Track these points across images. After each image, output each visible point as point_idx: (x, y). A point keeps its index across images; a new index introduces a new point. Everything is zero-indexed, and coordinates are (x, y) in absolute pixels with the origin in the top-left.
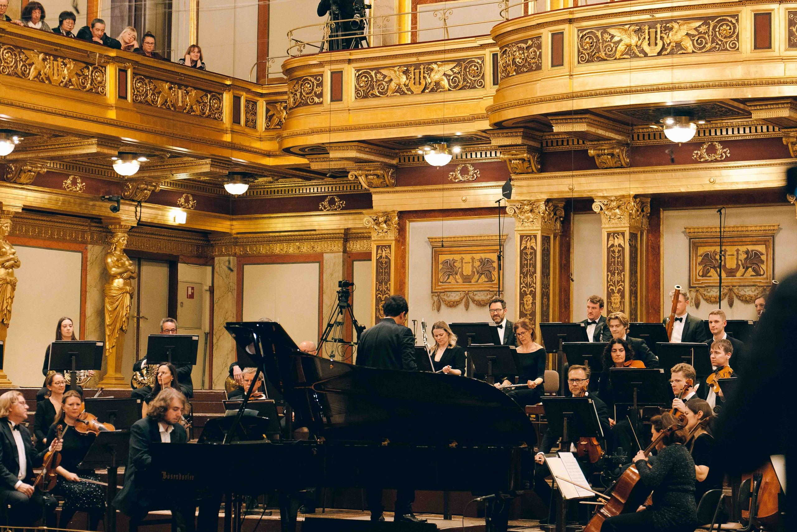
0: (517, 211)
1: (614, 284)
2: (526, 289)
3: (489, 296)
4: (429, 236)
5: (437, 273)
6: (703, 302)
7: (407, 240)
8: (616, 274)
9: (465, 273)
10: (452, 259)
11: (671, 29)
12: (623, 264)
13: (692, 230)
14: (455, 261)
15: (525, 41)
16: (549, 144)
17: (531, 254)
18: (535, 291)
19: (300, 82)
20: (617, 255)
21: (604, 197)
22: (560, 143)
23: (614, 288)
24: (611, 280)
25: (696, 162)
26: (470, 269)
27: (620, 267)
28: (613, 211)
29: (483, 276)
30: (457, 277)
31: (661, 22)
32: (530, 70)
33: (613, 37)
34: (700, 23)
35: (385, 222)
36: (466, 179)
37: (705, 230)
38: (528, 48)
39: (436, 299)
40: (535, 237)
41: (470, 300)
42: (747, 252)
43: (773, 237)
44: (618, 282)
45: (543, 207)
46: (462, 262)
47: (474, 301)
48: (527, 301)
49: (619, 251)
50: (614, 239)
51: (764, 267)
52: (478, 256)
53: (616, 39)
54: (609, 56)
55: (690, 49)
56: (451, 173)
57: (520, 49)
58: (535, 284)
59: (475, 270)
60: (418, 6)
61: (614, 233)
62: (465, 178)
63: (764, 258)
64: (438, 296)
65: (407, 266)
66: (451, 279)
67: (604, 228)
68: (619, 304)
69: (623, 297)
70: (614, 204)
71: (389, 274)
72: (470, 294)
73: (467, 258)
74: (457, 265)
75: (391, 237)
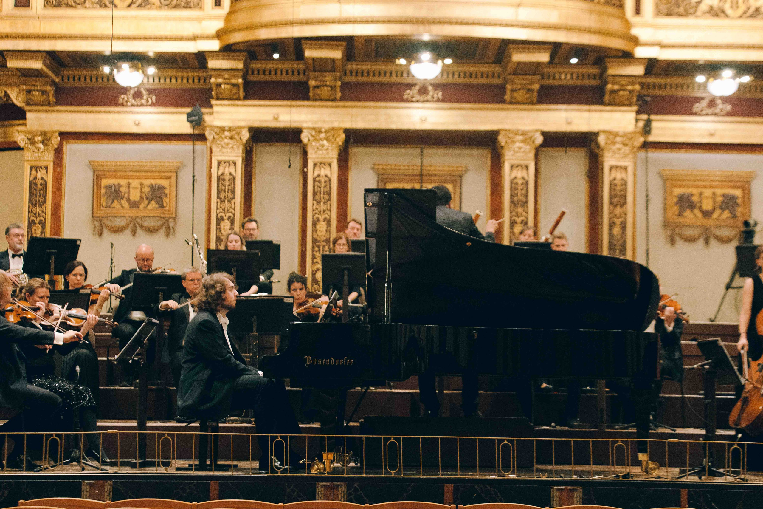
0: (216, 137)
1: (320, 212)
2: (223, 215)
3: (160, 223)
4: (90, 160)
5: (99, 198)
7: (64, 162)
8: (322, 203)
9: (132, 199)
10: (116, 183)
12: (329, 193)
13: (380, 167)
14: (120, 186)
16: (255, 72)
17: (229, 180)
18: (234, 218)
20: (323, 185)
21: (313, 129)
22: (267, 72)
23: (320, 216)
24: (316, 209)
25: (407, 101)
26: (139, 194)
28: (321, 142)
29: (153, 202)
30: (123, 202)
35: (43, 142)
36: (139, 103)
37: (393, 167)
39: (97, 223)
40: (235, 163)
41: (137, 225)
43: (461, 177)
44: (324, 211)
45: (246, 135)
46: (129, 187)
47: (142, 227)
48: (224, 226)
49: (325, 182)
50: (320, 169)
52: (147, 182)
56: (122, 96)
58: (234, 210)
59: (143, 195)
61: (321, 164)
62: (138, 101)
64: (100, 221)
65: (63, 189)
66: (116, 204)
67: (311, 158)
68: (325, 232)
69: (329, 224)
70: (323, 135)
71: (45, 196)
72: (139, 220)
73: (135, 183)
74: (123, 190)
75: (49, 158)
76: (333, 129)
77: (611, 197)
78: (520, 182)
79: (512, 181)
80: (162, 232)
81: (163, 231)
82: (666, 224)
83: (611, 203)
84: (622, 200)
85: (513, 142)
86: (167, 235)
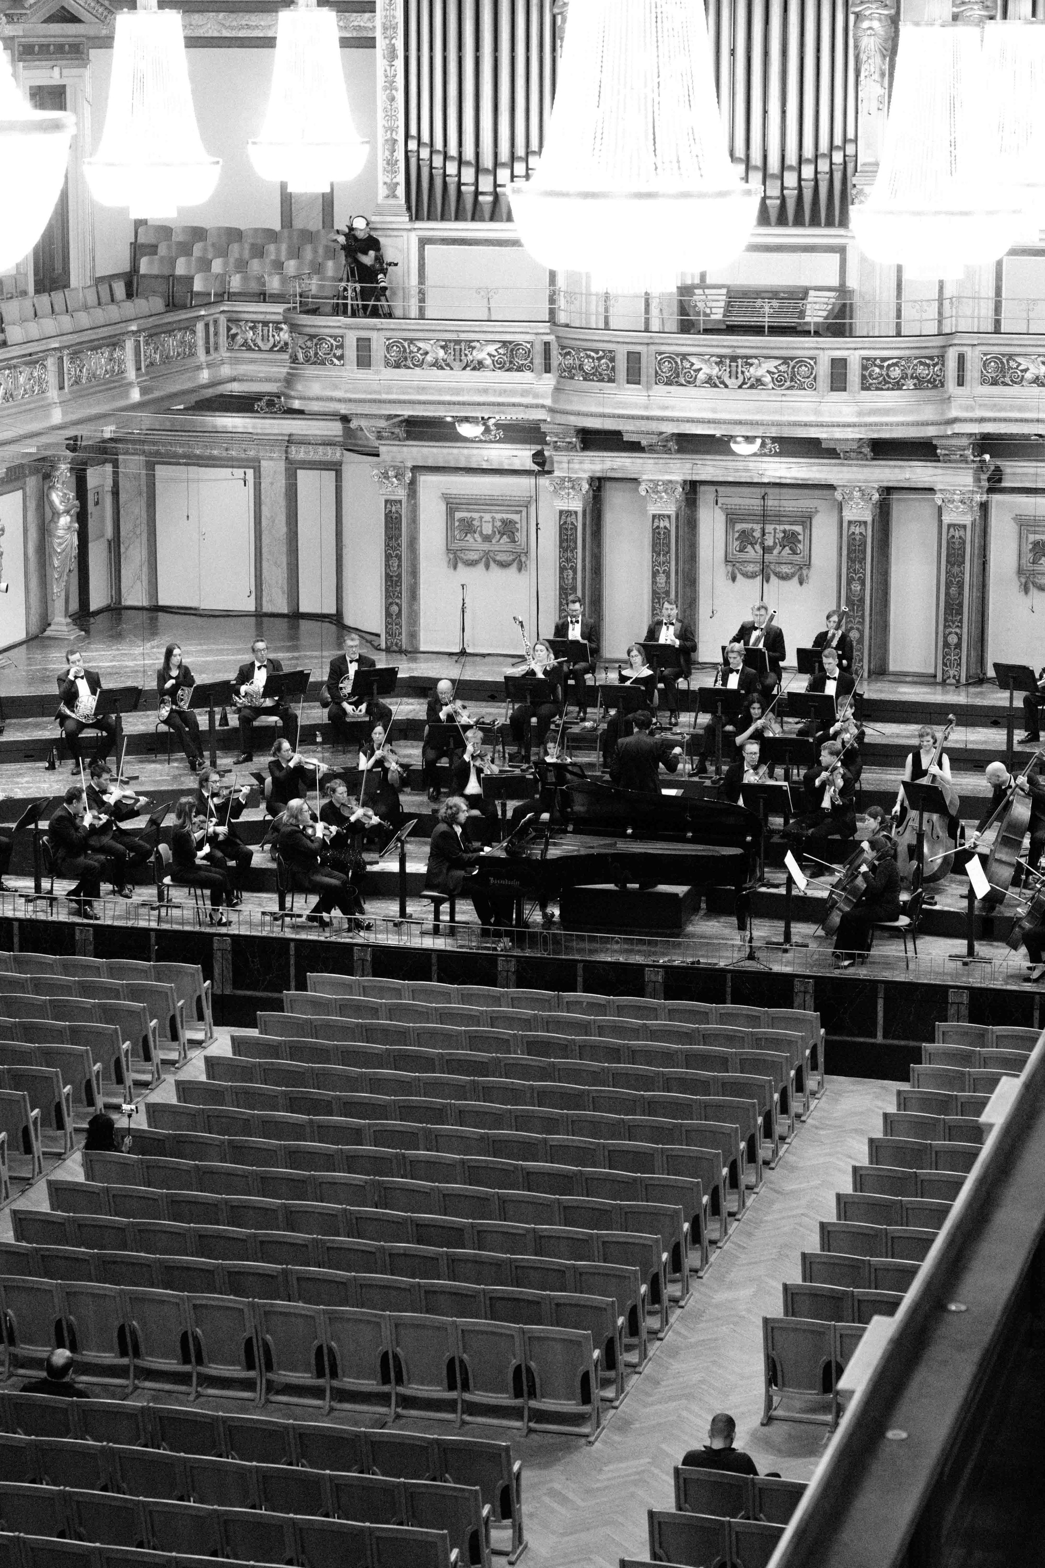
0: (557, 487)
1: (660, 564)
2: (566, 564)
3: (511, 558)
4: (445, 492)
5: (453, 530)
6: (739, 576)
7: (419, 496)
8: (661, 555)
9: (484, 532)
10: (469, 517)
11: (751, 365)
12: (668, 545)
13: (728, 509)
14: (473, 519)
15: (597, 352)
17: (571, 529)
18: (576, 568)
19: (315, 341)
20: (662, 536)
21: (651, 481)
23: (659, 568)
24: (656, 561)
26: (491, 528)
27: (666, 549)
28: (660, 494)
29: (505, 536)
30: (477, 536)
31: (742, 357)
32: (602, 380)
33: (693, 364)
34: (780, 362)
35: (396, 477)
36: (488, 439)
37: (742, 507)
38: (599, 359)
39: (451, 556)
40: (576, 513)
41: (490, 559)
42: (784, 532)
43: (811, 518)
44: (664, 563)
45: (586, 486)
46: (481, 521)
47: (495, 561)
48: (568, 576)
49: (665, 533)
50: (660, 521)
51: (800, 546)
52: (499, 516)
53: (695, 367)
54: (689, 382)
55: (771, 385)
57: (589, 356)
58: (576, 560)
59: (496, 529)
60: (427, 247)
61: (660, 515)
62: (487, 437)
63: (801, 537)
64: (455, 553)
65: (418, 521)
66: (469, 537)
67: (649, 510)
68: (664, 583)
69: (668, 577)
70: (661, 488)
71: (400, 529)
72: (492, 554)
73: (487, 517)
74: (476, 523)
75: (401, 494)
76: (670, 482)
77: (948, 556)
78: (858, 538)
79: (849, 537)
80: (514, 567)
81: (515, 565)
82: (1020, 571)
83: (948, 562)
84: (960, 559)
85: (851, 499)
86: (520, 570)
